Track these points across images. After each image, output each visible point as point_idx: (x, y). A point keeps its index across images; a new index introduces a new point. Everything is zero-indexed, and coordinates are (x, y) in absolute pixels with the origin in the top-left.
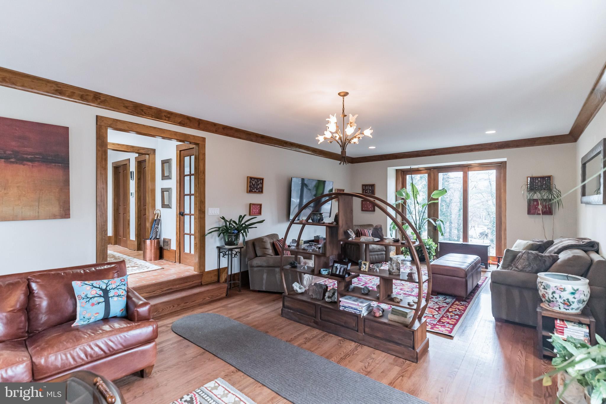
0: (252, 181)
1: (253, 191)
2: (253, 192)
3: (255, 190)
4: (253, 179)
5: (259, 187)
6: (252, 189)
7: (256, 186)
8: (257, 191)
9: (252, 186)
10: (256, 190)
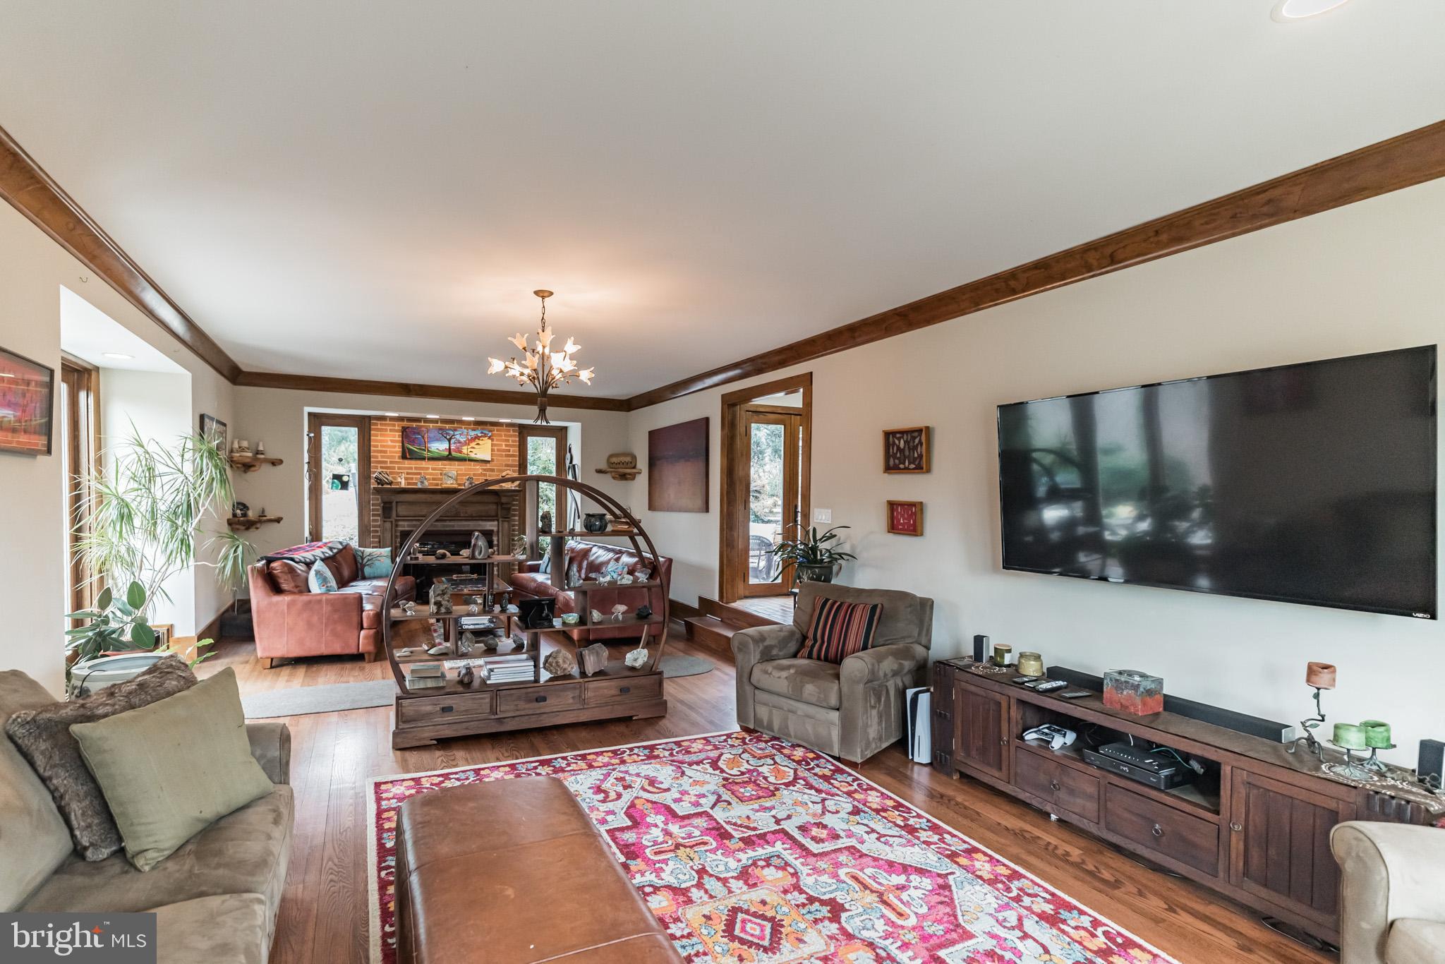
0: (897, 442)
1: (902, 466)
2: (900, 469)
3: (907, 464)
4: (898, 435)
5: (916, 455)
6: (897, 461)
7: (907, 453)
8: (912, 466)
9: (898, 455)
10: (910, 463)
